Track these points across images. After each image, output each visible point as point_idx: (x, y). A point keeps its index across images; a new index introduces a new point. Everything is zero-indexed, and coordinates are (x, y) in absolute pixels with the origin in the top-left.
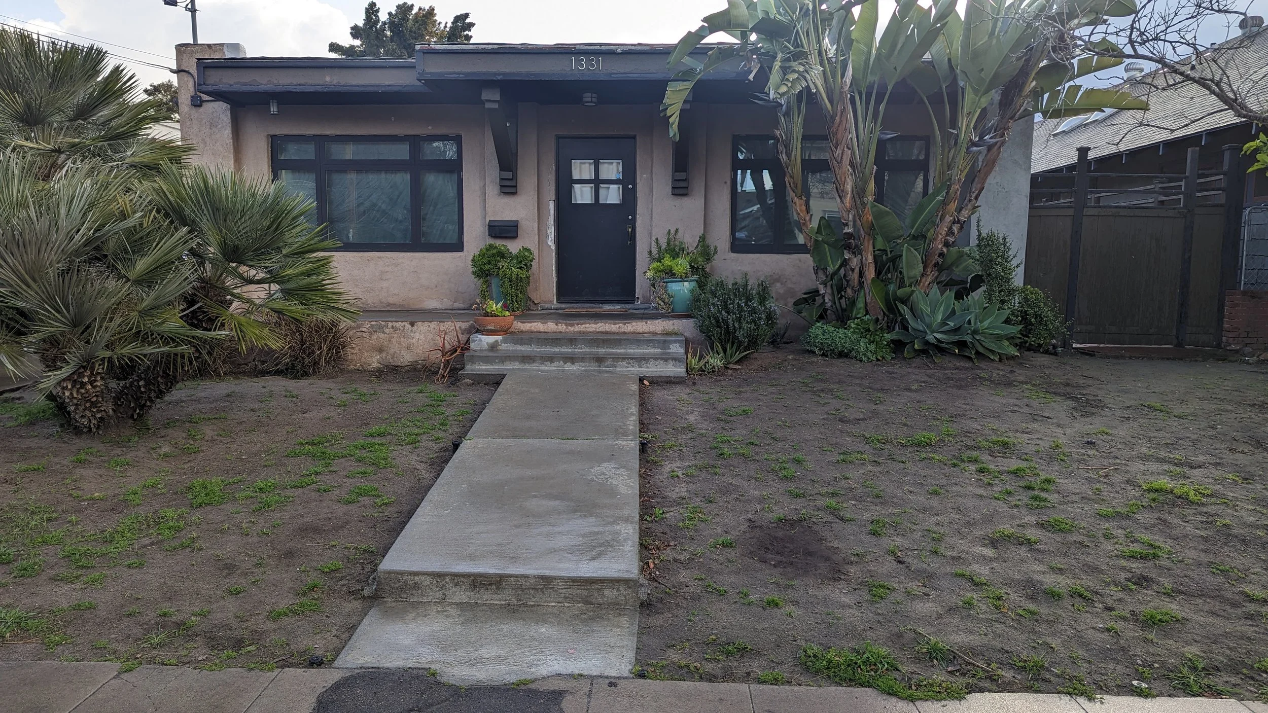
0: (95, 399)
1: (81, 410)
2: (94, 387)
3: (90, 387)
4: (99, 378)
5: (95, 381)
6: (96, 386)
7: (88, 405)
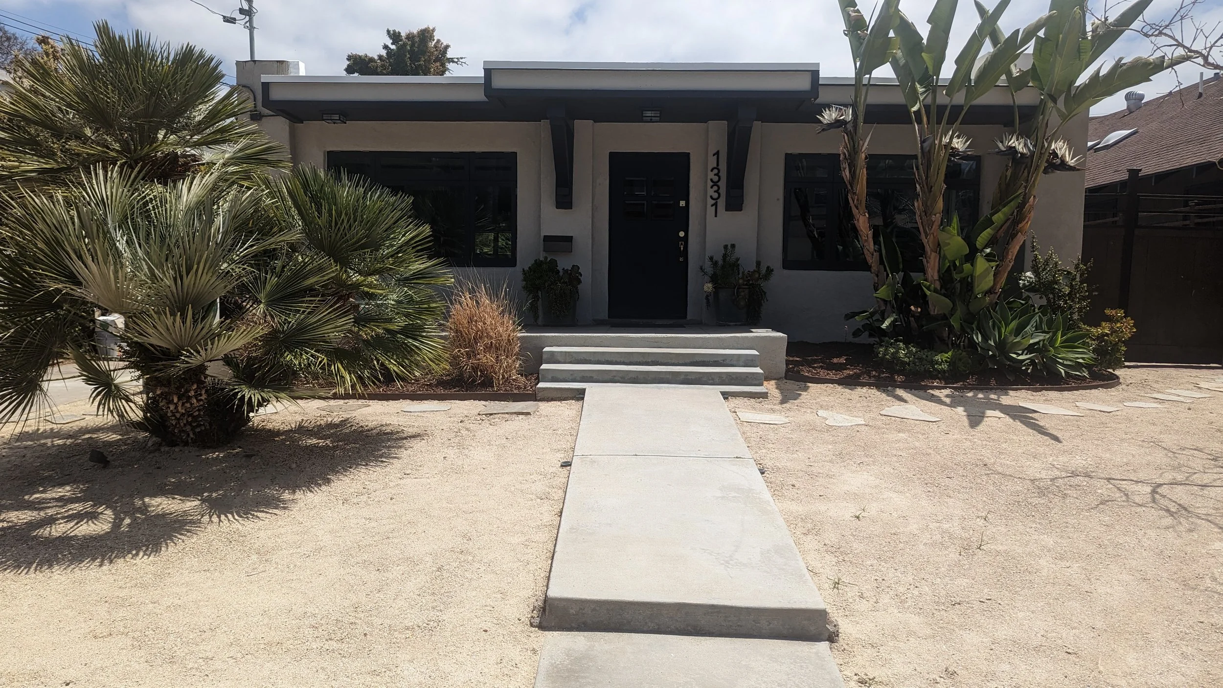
0: (197, 413)
1: (182, 424)
2: (198, 401)
3: (195, 401)
4: (203, 392)
5: (201, 395)
6: (201, 400)
7: (190, 419)
